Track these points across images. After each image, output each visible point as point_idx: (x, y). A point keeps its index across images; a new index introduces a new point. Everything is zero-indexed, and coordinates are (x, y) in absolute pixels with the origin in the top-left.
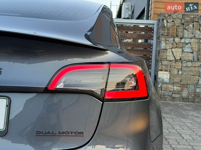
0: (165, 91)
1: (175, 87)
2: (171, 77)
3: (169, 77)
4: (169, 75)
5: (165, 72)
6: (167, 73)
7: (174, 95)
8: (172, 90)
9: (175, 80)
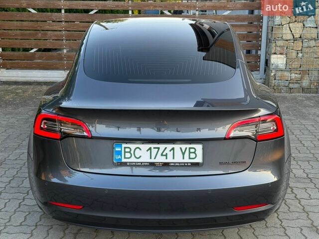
0: (280, 81)
1: (293, 75)
2: (288, 62)
3: (285, 62)
4: (285, 59)
5: (280, 56)
6: (282, 56)
7: (291, 86)
8: (290, 79)
9: (293, 66)
